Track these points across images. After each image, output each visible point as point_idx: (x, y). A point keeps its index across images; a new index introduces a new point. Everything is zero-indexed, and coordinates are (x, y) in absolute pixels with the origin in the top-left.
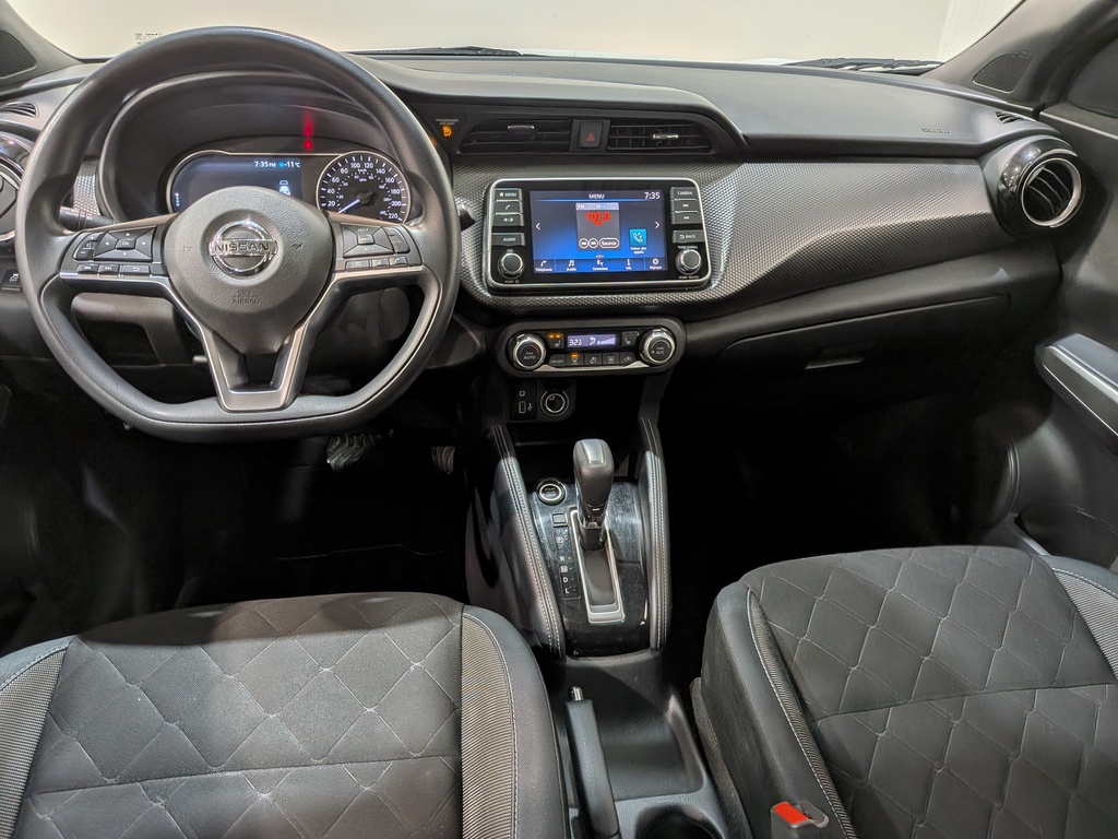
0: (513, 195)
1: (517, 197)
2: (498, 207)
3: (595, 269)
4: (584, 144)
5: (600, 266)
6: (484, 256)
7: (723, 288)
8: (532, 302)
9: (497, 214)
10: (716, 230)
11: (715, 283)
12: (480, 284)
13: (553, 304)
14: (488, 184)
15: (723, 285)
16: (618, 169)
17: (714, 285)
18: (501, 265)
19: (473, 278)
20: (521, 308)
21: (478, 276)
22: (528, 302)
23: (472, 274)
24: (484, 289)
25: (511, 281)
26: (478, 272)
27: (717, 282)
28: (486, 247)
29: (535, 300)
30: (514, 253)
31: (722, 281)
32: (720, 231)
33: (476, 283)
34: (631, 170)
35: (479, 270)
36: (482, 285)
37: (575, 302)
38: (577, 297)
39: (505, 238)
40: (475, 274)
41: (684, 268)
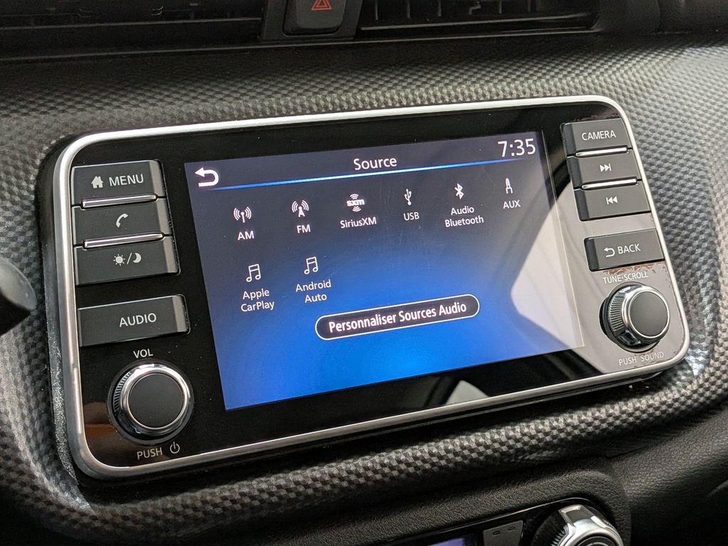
0: (133, 180)
2: (87, 224)
4: (304, 21)
6: (55, 373)
7: (718, 373)
8: (219, 501)
9: (88, 245)
10: (682, 224)
11: (698, 362)
12: (53, 474)
13: (283, 493)
14: (46, 148)
15: (717, 364)
16: (402, 81)
17: (696, 368)
18: (118, 405)
19: (26, 457)
20: (184, 525)
21: (42, 447)
22: (205, 502)
23: (21, 448)
24: (68, 488)
25: (155, 451)
26: (40, 436)
27: (701, 359)
28: (61, 353)
29: (227, 494)
30: (157, 364)
31: (713, 356)
32: (691, 227)
33: (37, 474)
34: (439, 82)
35: (42, 428)
36: (58, 475)
37: (345, 474)
38: (350, 461)
39: (122, 319)
40: (33, 444)
41: (628, 336)
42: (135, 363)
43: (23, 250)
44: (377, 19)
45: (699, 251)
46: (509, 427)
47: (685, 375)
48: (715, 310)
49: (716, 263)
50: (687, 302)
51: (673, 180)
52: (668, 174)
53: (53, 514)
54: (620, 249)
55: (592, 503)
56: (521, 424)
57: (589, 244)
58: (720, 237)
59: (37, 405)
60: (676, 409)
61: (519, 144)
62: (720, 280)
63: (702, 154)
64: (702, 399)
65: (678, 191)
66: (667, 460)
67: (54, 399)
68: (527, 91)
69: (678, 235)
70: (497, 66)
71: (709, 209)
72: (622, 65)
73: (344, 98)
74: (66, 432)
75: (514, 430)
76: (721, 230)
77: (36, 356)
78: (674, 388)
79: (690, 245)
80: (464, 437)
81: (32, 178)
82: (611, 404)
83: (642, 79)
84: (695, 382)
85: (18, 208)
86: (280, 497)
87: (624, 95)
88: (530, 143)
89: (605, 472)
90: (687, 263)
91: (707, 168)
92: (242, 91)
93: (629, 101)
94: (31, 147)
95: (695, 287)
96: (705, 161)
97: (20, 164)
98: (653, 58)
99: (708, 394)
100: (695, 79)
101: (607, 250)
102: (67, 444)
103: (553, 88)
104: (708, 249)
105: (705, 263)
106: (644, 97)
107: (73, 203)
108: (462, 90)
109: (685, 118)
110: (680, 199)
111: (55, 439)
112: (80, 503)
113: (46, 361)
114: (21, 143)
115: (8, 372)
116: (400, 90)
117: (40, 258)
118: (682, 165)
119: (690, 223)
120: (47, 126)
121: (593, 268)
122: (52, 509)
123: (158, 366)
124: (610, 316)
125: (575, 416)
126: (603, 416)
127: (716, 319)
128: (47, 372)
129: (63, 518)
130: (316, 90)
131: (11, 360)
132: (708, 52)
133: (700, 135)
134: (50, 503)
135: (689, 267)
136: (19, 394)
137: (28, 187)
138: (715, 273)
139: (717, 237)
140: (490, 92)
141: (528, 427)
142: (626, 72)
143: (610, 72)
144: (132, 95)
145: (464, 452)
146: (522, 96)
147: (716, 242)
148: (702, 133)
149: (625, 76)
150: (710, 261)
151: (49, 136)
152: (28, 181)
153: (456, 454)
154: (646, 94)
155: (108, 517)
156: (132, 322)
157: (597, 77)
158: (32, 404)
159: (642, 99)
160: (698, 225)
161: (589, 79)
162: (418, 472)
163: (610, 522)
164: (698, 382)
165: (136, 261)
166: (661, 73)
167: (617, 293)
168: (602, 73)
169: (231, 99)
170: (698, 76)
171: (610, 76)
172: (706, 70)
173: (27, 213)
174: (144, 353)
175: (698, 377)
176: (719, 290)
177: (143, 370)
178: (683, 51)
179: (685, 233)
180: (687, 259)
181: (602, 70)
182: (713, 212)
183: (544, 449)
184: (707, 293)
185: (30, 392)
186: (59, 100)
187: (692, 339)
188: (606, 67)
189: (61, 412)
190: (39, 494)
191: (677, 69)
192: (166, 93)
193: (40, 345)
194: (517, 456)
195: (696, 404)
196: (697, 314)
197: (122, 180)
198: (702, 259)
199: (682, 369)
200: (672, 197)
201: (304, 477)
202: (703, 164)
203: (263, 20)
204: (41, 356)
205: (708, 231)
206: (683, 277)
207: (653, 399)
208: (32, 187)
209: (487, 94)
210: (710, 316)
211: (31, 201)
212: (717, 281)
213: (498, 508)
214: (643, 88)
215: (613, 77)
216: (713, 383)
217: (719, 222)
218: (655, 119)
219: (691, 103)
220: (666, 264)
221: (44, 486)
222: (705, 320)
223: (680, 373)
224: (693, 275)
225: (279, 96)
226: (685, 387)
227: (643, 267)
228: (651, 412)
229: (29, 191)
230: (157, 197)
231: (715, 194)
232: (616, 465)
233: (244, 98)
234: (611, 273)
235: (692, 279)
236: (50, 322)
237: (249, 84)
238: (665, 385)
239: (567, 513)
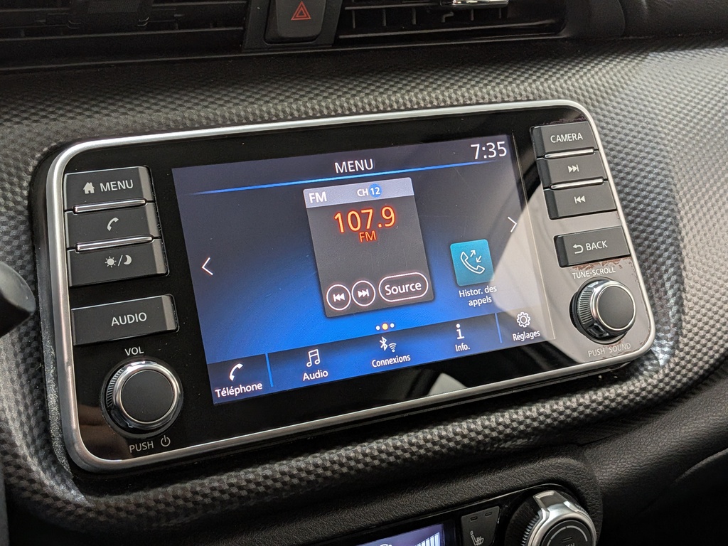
0: (123, 185)
1: (137, 192)
2: (78, 227)
3: (380, 364)
4: (285, 31)
5: (389, 354)
6: (50, 371)
7: (683, 363)
8: (208, 491)
9: (81, 248)
10: (647, 222)
11: (663, 352)
12: (49, 467)
13: (270, 482)
14: (38, 155)
15: (682, 354)
16: (379, 87)
17: (662, 359)
18: (111, 401)
19: (22, 452)
20: (176, 515)
21: (38, 442)
22: (195, 493)
23: (18, 443)
24: (63, 481)
25: (146, 445)
26: (36, 432)
27: (666, 349)
28: (55, 351)
29: (216, 484)
30: (148, 361)
31: (678, 346)
32: (655, 224)
33: (34, 468)
34: (414, 87)
35: (38, 424)
36: (53, 469)
37: (328, 464)
38: (334, 451)
39: (114, 318)
40: (29, 439)
41: (597, 328)
42: (126, 360)
43: (17, 253)
44: (354, 27)
45: (663, 247)
46: (485, 417)
47: (652, 365)
48: (679, 302)
49: (679, 258)
50: (652, 296)
51: (638, 179)
52: (633, 173)
53: (49, 506)
54: (588, 245)
55: (564, 488)
56: (496, 414)
57: (559, 241)
58: (683, 233)
59: (33, 402)
60: (644, 398)
61: (491, 147)
62: (684, 274)
63: (666, 154)
64: (668, 388)
65: (643, 190)
66: (637, 447)
67: (49, 396)
68: (499, 95)
69: (643, 231)
70: (469, 72)
71: (672, 207)
72: (589, 70)
73: (323, 104)
74: (61, 428)
75: (489, 420)
76: (684, 226)
77: (31, 355)
78: (641, 378)
79: (655, 241)
80: (442, 427)
81: (25, 184)
82: (582, 394)
83: (608, 82)
84: (661, 371)
85: (12, 213)
86: (267, 487)
87: (591, 98)
88: (501, 145)
89: (577, 460)
90: (652, 258)
91: (670, 167)
92: (226, 99)
93: (596, 104)
94: (24, 154)
95: (660, 281)
96: (668, 161)
97: (13, 170)
98: (618, 62)
99: (673, 382)
100: (658, 83)
101: (575, 246)
102: (62, 439)
103: (523, 93)
104: (671, 244)
105: (669, 258)
106: (610, 100)
107: (66, 208)
108: (436, 96)
109: (649, 120)
110: (645, 197)
111: (50, 434)
112: (75, 495)
113: (41, 359)
114: (14, 150)
115: (4, 371)
116: (377, 96)
117: (34, 261)
118: (647, 165)
119: (654, 220)
120: (39, 134)
121: (563, 265)
122: (49, 501)
123: (149, 363)
124: (579, 310)
125: (548, 406)
126: (574, 405)
127: (681, 311)
128: (41, 370)
129: (59, 510)
130: (297, 97)
131: (7, 359)
132: (670, 56)
133: (663, 136)
134: (46, 496)
135: (655, 262)
136: (15, 392)
137: (22, 193)
138: (679, 268)
139: (680, 233)
140: (463, 97)
141: (503, 416)
142: (593, 76)
143: (577, 76)
144: (120, 104)
145: (442, 441)
146: (494, 100)
147: (679, 238)
148: (665, 134)
149: (592, 80)
150: (674, 256)
151: (41, 144)
152: (21, 187)
153: (434, 443)
154: (612, 97)
155: (103, 508)
156: (123, 321)
157: (565, 81)
158: (28, 401)
159: (608, 102)
160: (663, 222)
161: (557, 83)
162: (398, 461)
163: (582, 507)
164: (663, 371)
165: (127, 263)
166: (626, 78)
167: (586, 288)
168: (570, 78)
169: (215, 106)
170: (662, 79)
171: (577, 80)
172: (669, 73)
173: (21, 218)
174: (135, 351)
175: (664, 367)
176: (682, 283)
177: (133, 367)
178: (648, 55)
179: (650, 229)
180: (652, 254)
181: (570, 74)
182: (676, 210)
183: (519, 437)
184: (672, 287)
185: (26, 390)
186: (51, 109)
187: (657, 331)
188: (573, 71)
189: (56, 409)
190: (36, 486)
191: (641, 73)
192: (153, 101)
193: (34, 344)
194: (492, 445)
195: (662, 393)
196: (662, 306)
197: (112, 186)
198: (666, 254)
199: (649, 359)
200: (637, 196)
201: (290, 468)
202: (667, 164)
203: (245, 30)
204: (36, 355)
205: (671, 228)
206: (649, 271)
207: (621, 388)
208: (25, 193)
209: (461, 99)
210: (675, 309)
211: (24, 207)
212: (681, 276)
213: (476, 494)
214: (609, 91)
215: (581, 81)
216: (678, 373)
217: (682, 219)
218: (620, 121)
219: (654, 105)
220: (632, 259)
221: (40, 479)
222: (670, 313)
223: (647, 363)
224: (658, 269)
225: (262, 102)
226: (651, 377)
227: (610, 263)
228: (619, 400)
229: (22, 196)
230: (147, 202)
231: (678, 192)
232: (588, 453)
233: (228, 105)
234: (580, 269)
235: (658, 273)
236: (44, 322)
237: (232, 92)
238: (633, 375)
239: (542, 499)
